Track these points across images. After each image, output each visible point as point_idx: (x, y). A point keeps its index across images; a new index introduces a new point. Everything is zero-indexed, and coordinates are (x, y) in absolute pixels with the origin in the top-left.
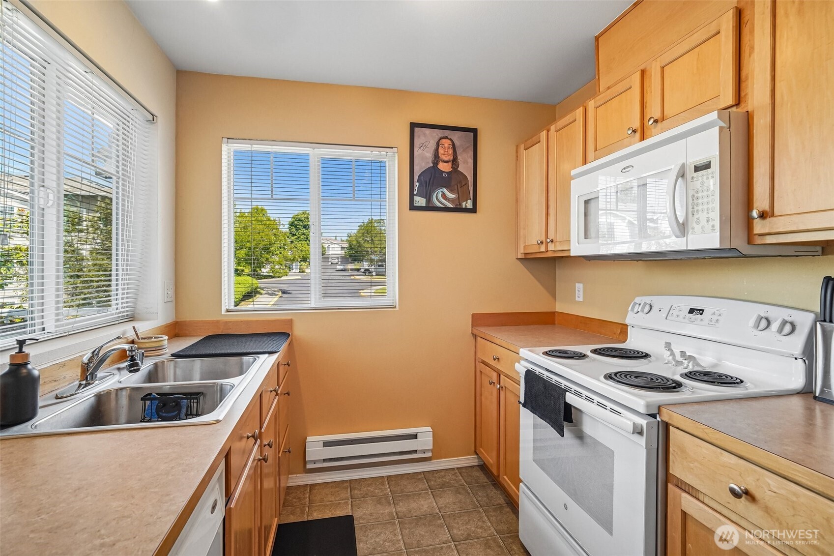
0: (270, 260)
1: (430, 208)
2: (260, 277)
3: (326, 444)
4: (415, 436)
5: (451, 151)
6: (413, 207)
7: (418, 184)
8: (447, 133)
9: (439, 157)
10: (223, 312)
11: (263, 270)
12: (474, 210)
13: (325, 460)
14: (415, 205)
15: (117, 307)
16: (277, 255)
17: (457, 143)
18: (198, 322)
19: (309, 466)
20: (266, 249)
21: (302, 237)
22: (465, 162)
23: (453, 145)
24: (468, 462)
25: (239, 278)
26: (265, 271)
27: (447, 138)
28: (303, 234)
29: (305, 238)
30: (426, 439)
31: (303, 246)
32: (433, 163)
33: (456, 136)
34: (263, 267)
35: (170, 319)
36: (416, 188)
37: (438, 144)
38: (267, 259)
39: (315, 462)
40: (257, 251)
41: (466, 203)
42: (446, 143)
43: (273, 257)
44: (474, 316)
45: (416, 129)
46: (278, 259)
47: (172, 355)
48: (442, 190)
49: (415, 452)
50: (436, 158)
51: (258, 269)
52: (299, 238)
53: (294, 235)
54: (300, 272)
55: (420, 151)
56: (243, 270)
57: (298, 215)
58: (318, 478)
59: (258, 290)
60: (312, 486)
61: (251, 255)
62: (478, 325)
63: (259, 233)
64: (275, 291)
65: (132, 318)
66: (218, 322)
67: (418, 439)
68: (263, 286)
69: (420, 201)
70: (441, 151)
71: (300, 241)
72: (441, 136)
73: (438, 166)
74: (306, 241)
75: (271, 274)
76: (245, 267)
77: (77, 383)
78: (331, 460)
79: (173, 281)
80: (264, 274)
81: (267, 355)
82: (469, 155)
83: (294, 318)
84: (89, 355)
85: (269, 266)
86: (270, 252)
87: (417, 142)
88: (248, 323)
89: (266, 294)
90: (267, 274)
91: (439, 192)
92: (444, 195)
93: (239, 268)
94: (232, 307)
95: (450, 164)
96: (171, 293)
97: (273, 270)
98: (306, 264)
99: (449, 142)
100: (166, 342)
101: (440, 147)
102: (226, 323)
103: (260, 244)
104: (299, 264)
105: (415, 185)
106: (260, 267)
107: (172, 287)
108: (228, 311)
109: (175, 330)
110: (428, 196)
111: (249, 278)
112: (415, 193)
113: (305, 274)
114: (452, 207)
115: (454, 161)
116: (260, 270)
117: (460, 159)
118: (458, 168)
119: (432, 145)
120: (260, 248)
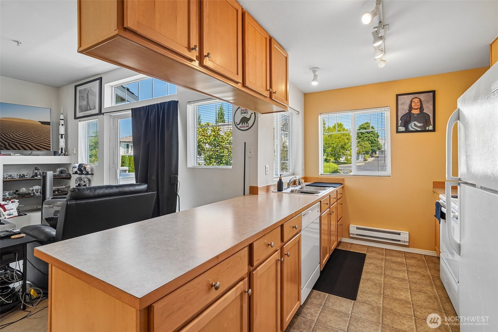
0: (345, 153)
1: (407, 131)
2: (339, 163)
3: (357, 228)
4: (399, 234)
5: (419, 104)
6: (398, 132)
7: (400, 121)
8: (416, 95)
9: (412, 107)
10: (320, 175)
11: (341, 159)
12: (434, 130)
13: (357, 235)
14: (399, 131)
15: (291, 171)
16: (349, 150)
17: (422, 99)
18: (311, 177)
19: (351, 236)
20: (343, 147)
21: (365, 138)
22: (428, 107)
23: (421, 101)
24: (430, 253)
25: (328, 164)
26: (342, 160)
27: (416, 98)
28: (366, 137)
29: (367, 139)
30: (404, 236)
31: (366, 144)
32: (409, 111)
33: (422, 97)
34: (341, 158)
35: (304, 176)
36: (400, 123)
37: (411, 102)
38: (343, 153)
39: (353, 234)
40: (337, 149)
41: (429, 127)
42: (416, 100)
43: (347, 152)
44: (434, 182)
45: (399, 97)
46: (349, 153)
47: (306, 185)
48: (414, 122)
49: (400, 241)
50: (411, 108)
51: (338, 159)
52: (363, 139)
53: (360, 138)
54: (364, 161)
55: (402, 106)
56: (330, 160)
57: (362, 125)
58: (354, 241)
59: (338, 171)
60: (352, 244)
61: (334, 151)
62: (437, 187)
63: (338, 138)
64: (348, 172)
65: (294, 174)
66: (318, 178)
67: (401, 235)
68: (340, 168)
69: (402, 129)
70: (413, 104)
71: (364, 141)
72: (413, 97)
73: (412, 112)
74: (368, 141)
75: (346, 162)
76: (331, 158)
77: (287, 187)
78: (360, 235)
79: (304, 163)
80: (342, 162)
81: (333, 188)
82: (430, 104)
83: (345, 178)
84: (289, 181)
85: (344, 157)
86: (345, 149)
87: (399, 102)
88: (328, 179)
89: (343, 173)
90: (343, 162)
91: (412, 124)
92: (415, 125)
93: (328, 158)
94: (323, 173)
95: (419, 110)
96: (304, 167)
97: (347, 159)
98: (368, 156)
99: (418, 99)
100: (303, 181)
101: (412, 103)
102: (321, 178)
103: (339, 144)
104: (363, 156)
105: (399, 122)
106: (339, 158)
107: (304, 165)
108: (321, 174)
109: (306, 179)
110: (406, 127)
111: (333, 164)
112: (399, 125)
113: (368, 162)
114: (420, 130)
115: (421, 109)
116: (339, 159)
117: (424, 106)
118: (423, 111)
119: (408, 102)
120: (339, 147)
